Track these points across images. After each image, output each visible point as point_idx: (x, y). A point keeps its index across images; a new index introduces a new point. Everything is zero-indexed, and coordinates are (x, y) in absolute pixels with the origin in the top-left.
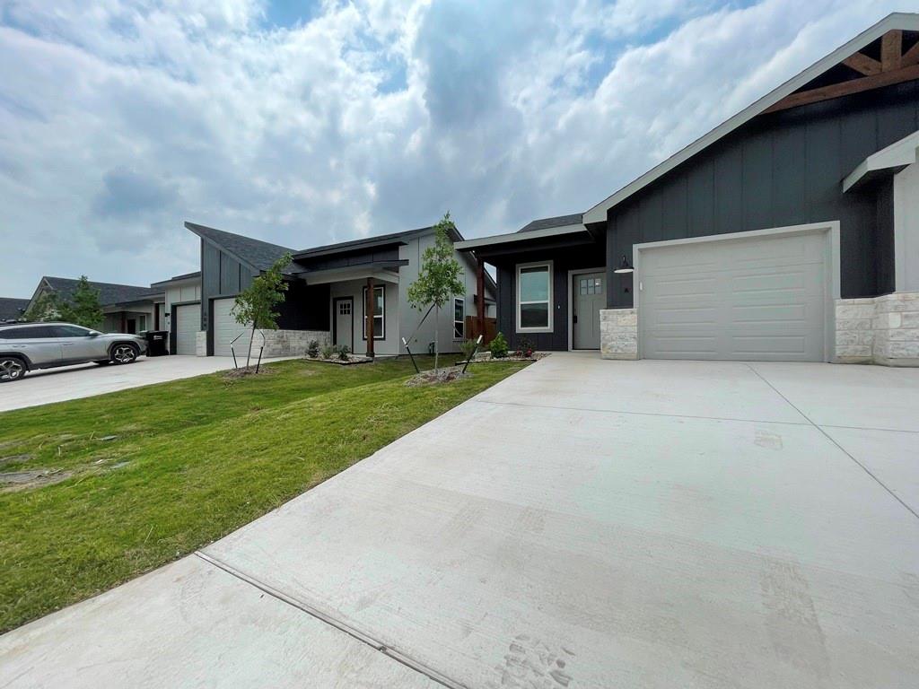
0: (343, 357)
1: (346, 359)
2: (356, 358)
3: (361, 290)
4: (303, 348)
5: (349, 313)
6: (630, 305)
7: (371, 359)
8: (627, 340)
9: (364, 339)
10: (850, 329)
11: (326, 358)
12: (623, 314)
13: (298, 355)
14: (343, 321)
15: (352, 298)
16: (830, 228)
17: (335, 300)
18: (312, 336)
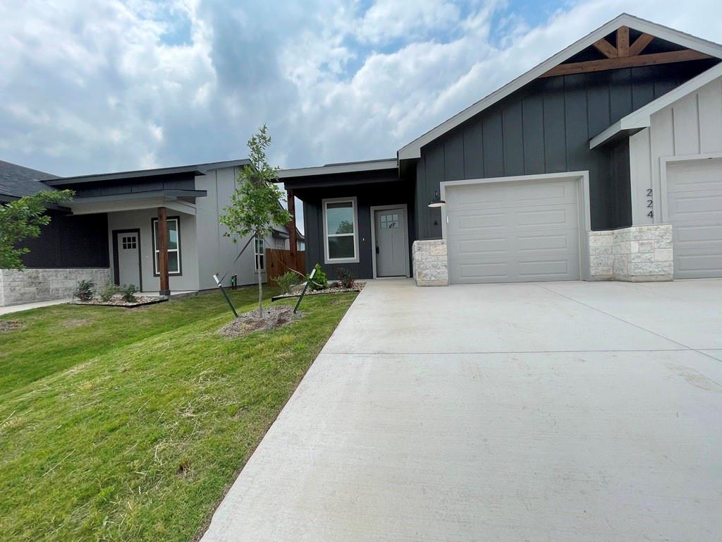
0: (128, 298)
1: (133, 300)
2: (146, 297)
3: (150, 220)
4: (70, 289)
5: (134, 247)
6: (439, 236)
7: (166, 297)
8: (439, 268)
9: (155, 275)
10: (599, 254)
11: (105, 300)
12: (435, 245)
13: (64, 297)
14: (127, 258)
15: (138, 231)
16: (582, 176)
17: (115, 233)
18: (85, 275)
